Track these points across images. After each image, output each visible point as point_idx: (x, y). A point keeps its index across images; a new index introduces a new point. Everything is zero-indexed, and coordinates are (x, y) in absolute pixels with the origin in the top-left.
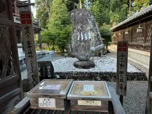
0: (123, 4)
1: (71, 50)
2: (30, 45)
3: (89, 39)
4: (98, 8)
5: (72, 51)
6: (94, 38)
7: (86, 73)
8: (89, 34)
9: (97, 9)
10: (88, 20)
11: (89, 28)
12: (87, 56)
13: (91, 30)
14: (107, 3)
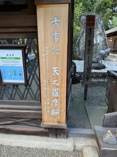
0: (107, 8)
1: (79, 53)
2: (90, 43)
3: (98, 43)
4: (82, 11)
5: (79, 55)
6: (102, 42)
7: (100, 73)
8: (98, 38)
9: (80, 12)
10: (98, 24)
11: (98, 32)
12: (98, 59)
13: (100, 34)
14: (90, 6)
